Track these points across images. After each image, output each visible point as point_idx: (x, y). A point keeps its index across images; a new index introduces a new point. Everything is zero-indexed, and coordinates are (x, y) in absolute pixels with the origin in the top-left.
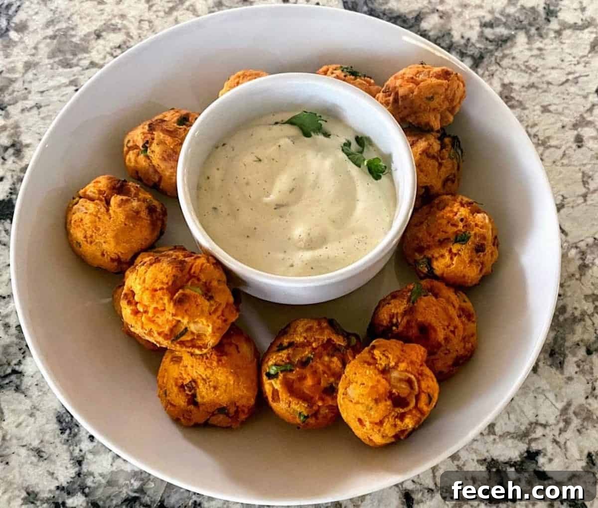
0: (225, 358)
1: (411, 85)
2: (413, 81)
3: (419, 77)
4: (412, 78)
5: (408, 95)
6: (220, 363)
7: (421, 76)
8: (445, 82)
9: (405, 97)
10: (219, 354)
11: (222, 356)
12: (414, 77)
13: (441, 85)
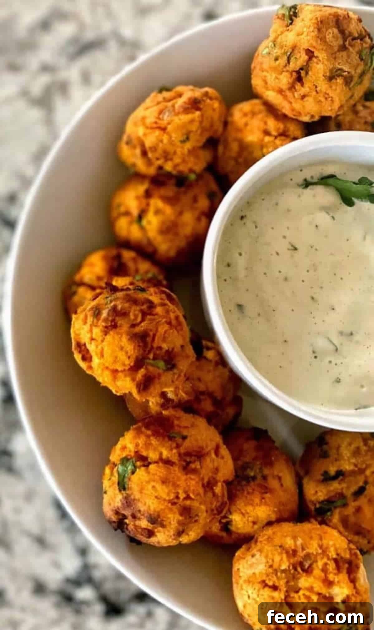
0: (268, 495)
1: (157, 132)
2: (158, 125)
3: (163, 120)
4: (156, 123)
5: (157, 145)
6: (263, 501)
7: (165, 117)
8: (198, 113)
9: (154, 149)
10: (263, 491)
11: (266, 493)
12: (157, 120)
13: (192, 121)
